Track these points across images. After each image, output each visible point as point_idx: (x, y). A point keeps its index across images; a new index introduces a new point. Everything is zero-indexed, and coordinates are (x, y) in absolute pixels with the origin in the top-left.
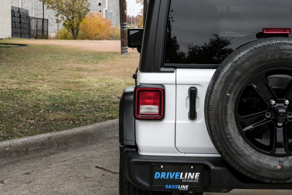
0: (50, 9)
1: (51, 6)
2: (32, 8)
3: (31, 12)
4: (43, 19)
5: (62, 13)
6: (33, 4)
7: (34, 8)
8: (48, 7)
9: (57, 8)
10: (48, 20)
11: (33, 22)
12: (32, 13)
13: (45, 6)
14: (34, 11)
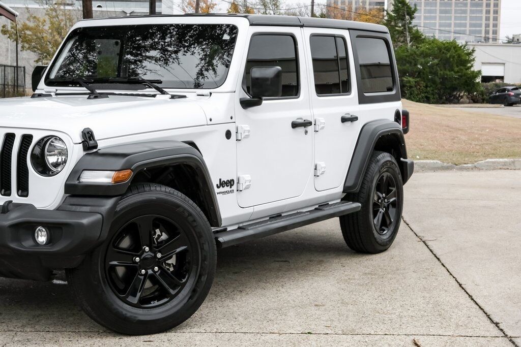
0: (26, 50)
1: (27, 45)
2: (7, 50)
3: (6, 55)
4: (17, 68)
5: (46, 57)
6: (8, 44)
7: (9, 50)
8: (23, 47)
9: (38, 49)
10: (24, 68)
11: (9, 71)
12: (8, 57)
13: (20, 46)
14: (9, 55)
